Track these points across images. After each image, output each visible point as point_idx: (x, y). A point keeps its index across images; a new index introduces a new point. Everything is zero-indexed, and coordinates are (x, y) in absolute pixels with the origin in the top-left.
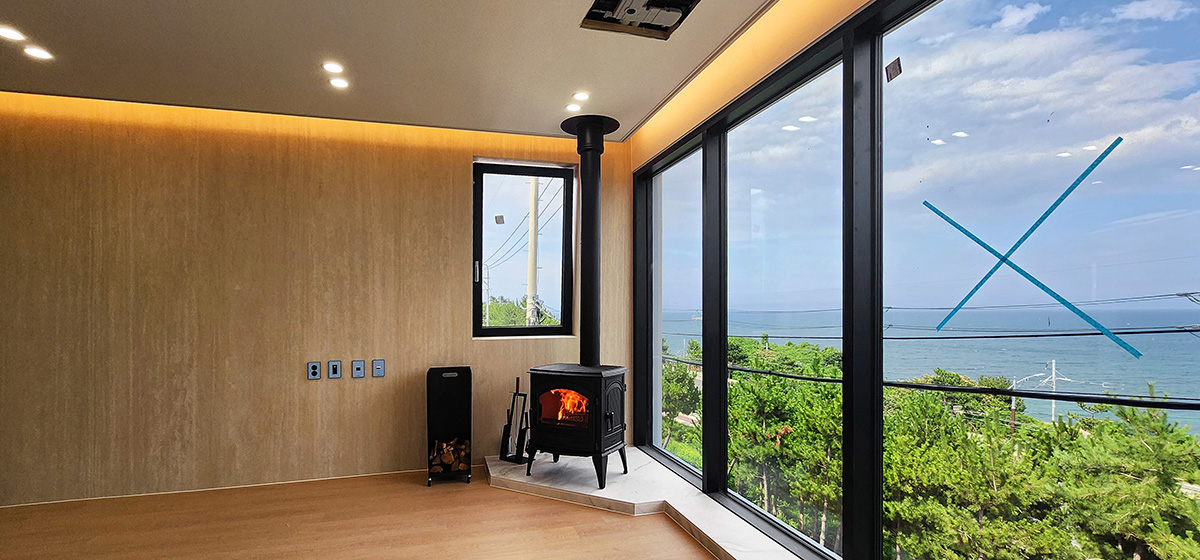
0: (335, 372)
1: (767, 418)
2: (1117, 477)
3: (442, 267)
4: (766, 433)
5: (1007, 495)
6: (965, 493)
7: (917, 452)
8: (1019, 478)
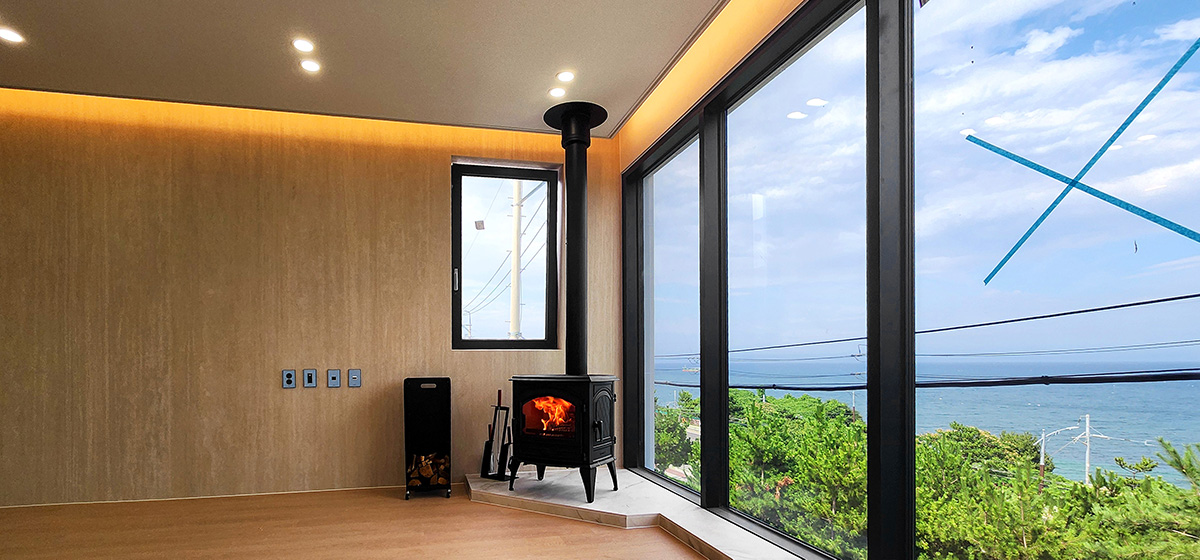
0: (310, 381)
1: (766, 469)
2: (1169, 535)
3: (419, 272)
4: (765, 484)
5: (1039, 552)
6: (990, 549)
7: (934, 505)
8: (1054, 533)
